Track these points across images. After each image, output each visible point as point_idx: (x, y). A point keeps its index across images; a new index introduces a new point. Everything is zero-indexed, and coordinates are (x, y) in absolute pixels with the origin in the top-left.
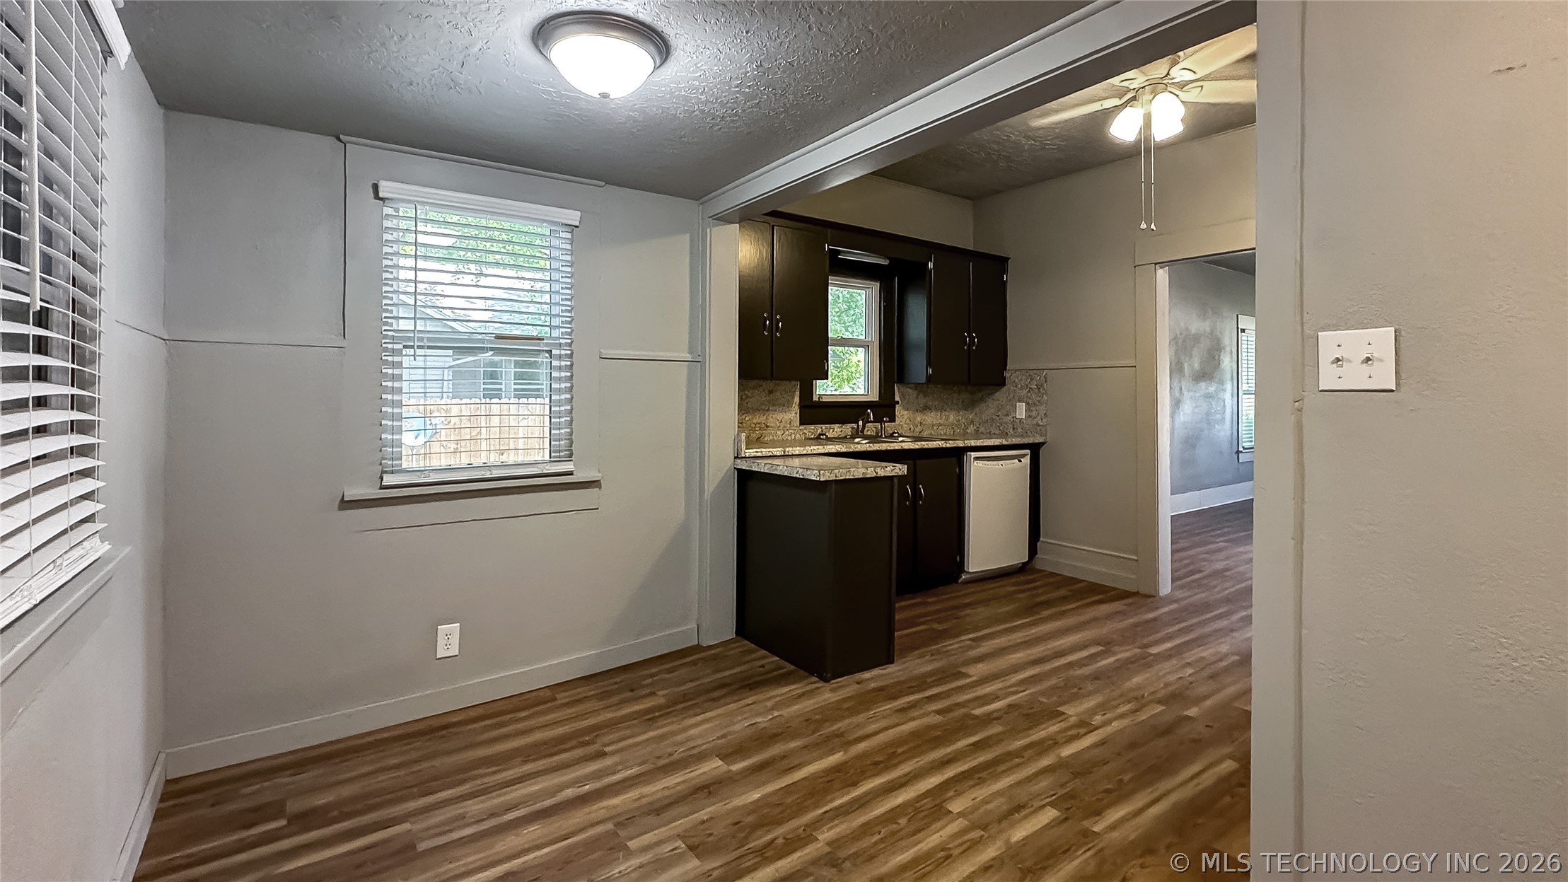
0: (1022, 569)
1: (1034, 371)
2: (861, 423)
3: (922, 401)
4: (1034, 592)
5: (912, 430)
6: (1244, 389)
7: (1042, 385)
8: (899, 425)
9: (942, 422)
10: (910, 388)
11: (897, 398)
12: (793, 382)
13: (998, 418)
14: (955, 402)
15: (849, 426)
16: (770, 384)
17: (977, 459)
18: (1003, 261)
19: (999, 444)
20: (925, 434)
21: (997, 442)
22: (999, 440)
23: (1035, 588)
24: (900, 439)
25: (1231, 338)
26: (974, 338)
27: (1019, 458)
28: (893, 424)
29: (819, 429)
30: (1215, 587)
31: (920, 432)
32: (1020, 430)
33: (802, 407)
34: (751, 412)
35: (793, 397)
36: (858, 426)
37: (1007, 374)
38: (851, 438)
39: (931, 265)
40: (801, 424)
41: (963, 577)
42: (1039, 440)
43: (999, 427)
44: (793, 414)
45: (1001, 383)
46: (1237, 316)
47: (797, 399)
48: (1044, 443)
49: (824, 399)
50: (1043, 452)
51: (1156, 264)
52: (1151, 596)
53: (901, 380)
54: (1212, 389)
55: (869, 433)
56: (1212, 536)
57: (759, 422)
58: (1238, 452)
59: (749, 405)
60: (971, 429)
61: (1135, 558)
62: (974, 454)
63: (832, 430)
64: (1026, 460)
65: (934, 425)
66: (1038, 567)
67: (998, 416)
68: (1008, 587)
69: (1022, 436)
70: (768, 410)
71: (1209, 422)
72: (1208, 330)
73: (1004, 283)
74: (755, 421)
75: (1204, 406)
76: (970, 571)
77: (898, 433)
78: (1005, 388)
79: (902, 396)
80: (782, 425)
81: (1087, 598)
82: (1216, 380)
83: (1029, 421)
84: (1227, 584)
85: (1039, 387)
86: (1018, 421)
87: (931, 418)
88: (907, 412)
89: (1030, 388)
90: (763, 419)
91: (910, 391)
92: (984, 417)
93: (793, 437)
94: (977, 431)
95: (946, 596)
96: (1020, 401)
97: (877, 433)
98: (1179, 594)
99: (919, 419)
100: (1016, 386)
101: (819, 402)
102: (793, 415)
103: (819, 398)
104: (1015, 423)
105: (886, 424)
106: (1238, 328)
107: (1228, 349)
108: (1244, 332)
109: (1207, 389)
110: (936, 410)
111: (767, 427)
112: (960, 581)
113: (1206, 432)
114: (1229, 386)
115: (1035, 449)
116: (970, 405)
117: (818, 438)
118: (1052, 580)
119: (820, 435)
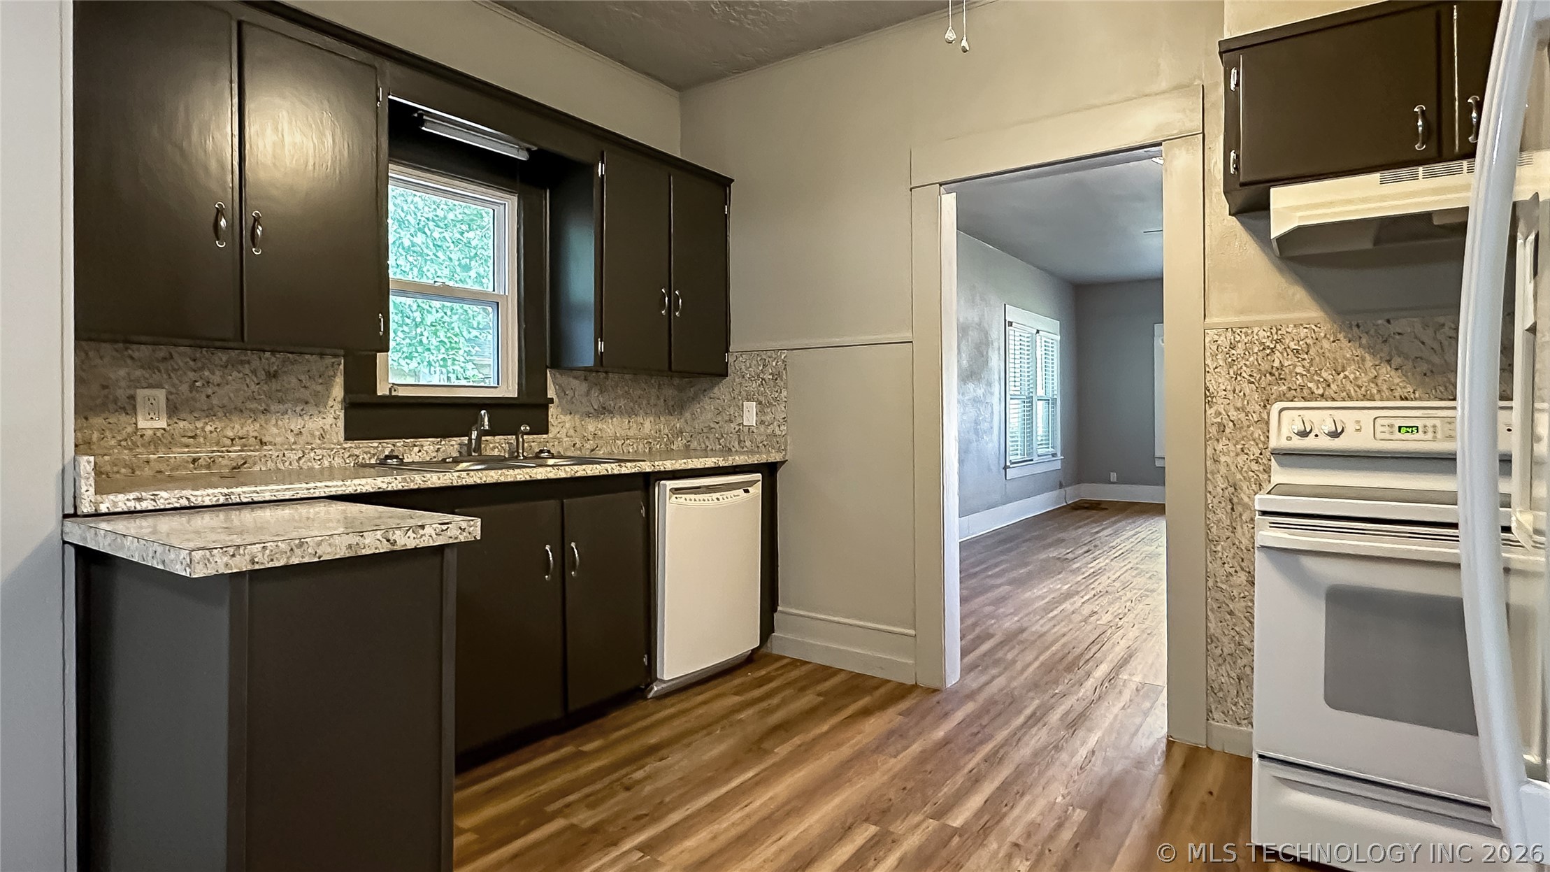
0: (750, 660)
1: (769, 353)
2: (474, 435)
3: (597, 399)
4: (764, 705)
5: (577, 446)
6: (1012, 393)
7: (779, 374)
8: (555, 438)
9: (631, 433)
10: (575, 378)
11: (551, 393)
12: (329, 360)
13: (717, 426)
14: (652, 401)
15: (455, 441)
16: (272, 361)
17: (676, 491)
18: (725, 183)
19: (713, 465)
20: (600, 453)
21: (710, 462)
22: (713, 459)
23: (769, 695)
24: (551, 462)
25: (999, 332)
26: (677, 298)
27: (745, 487)
28: (545, 436)
29: (387, 447)
30: (1014, 661)
31: (593, 450)
32: (748, 443)
33: (351, 406)
34: (220, 414)
35: (328, 385)
36: (470, 440)
37: (730, 358)
38: (453, 461)
39: (601, 169)
40: (347, 439)
41: (656, 689)
42: (775, 457)
43: (719, 439)
44: (332, 418)
45: (721, 372)
46: (1005, 305)
47: (338, 391)
48: (783, 463)
49: (402, 392)
50: (781, 475)
51: (941, 185)
52: (935, 691)
53: (557, 363)
54: (980, 392)
55: (496, 453)
56: (990, 576)
57: (240, 434)
58: (1006, 468)
59: (215, 401)
60: (678, 444)
61: (912, 632)
62: (671, 484)
63: (416, 449)
64: (756, 490)
65: (616, 438)
66: (775, 651)
67: (718, 423)
68: (725, 699)
69: (752, 452)
70: (265, 411)
71: (976, 432)
72: (976, 319)
73: (726, 217)
74: (230, 434)
75: (972, 413)
76: (666, 679)
77: (549, 452)
78: (728, 378)
79: (562, 391)
80: (302, 440)
81: (846, 706)
82: (984, 381)
83: (762, 428)
84: (1029, 656)
85: (777, 376)
86: (746, 429)
87: (612, 427)
88: (568, 418)
89: (763, 379)
90: (251, 429)
91: (575, 383)
92: (699, 425)
93: (326, 464)
94: (687, 447)
95: (623, 732)
96: (748, 400)
97: (511, 453)
98: (974, 682)
99: (591, 428)
100: (743, 377)
101: (390, 396)
102: (330, 420)
103: (390, 390)
104: (742, 434)
105: (525, 437)
106: (1005, 320)
107: (996, 344)
108: (1011, 326)
109: (975, 391)
110: (621, 413)
111: (262, 443)
112: (651, 695)
113: (975, 444)
114: (997, 389)
115: (769, 471)
116: (676, 408)
117: (383, 462)
118: (795, 673)
119: (387, 457)
